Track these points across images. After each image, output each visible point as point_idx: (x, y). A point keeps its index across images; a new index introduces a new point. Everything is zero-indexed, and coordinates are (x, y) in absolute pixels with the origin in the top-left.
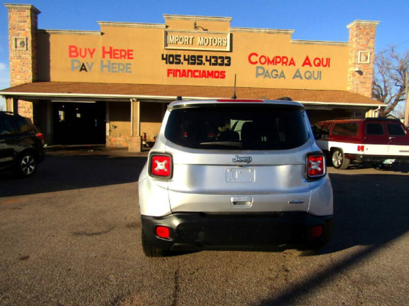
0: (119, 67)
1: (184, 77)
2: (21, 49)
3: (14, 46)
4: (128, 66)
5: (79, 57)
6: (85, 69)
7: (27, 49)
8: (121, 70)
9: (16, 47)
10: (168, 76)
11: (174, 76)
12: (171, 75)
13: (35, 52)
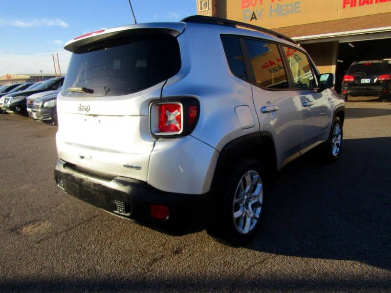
0: (287, 8)
1: (366, 5)
2: (205, 10)
3: (200, 8)
4: (297, 5)
5: (250, 6)
6: (255, 18)
7: (209, 9)
8: (289, 11)
9: (201, 9)
10: (344, 7)
11: (351, 6)
12: (348, 6)
13: (215, 10)
